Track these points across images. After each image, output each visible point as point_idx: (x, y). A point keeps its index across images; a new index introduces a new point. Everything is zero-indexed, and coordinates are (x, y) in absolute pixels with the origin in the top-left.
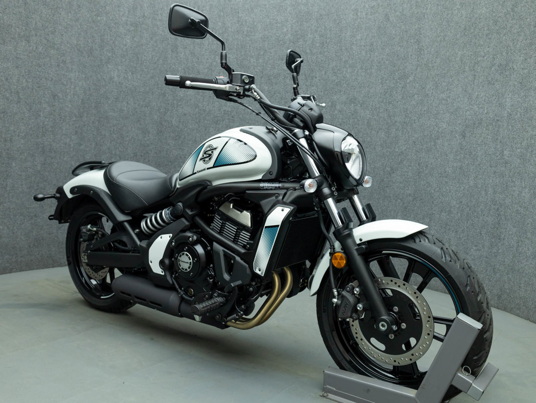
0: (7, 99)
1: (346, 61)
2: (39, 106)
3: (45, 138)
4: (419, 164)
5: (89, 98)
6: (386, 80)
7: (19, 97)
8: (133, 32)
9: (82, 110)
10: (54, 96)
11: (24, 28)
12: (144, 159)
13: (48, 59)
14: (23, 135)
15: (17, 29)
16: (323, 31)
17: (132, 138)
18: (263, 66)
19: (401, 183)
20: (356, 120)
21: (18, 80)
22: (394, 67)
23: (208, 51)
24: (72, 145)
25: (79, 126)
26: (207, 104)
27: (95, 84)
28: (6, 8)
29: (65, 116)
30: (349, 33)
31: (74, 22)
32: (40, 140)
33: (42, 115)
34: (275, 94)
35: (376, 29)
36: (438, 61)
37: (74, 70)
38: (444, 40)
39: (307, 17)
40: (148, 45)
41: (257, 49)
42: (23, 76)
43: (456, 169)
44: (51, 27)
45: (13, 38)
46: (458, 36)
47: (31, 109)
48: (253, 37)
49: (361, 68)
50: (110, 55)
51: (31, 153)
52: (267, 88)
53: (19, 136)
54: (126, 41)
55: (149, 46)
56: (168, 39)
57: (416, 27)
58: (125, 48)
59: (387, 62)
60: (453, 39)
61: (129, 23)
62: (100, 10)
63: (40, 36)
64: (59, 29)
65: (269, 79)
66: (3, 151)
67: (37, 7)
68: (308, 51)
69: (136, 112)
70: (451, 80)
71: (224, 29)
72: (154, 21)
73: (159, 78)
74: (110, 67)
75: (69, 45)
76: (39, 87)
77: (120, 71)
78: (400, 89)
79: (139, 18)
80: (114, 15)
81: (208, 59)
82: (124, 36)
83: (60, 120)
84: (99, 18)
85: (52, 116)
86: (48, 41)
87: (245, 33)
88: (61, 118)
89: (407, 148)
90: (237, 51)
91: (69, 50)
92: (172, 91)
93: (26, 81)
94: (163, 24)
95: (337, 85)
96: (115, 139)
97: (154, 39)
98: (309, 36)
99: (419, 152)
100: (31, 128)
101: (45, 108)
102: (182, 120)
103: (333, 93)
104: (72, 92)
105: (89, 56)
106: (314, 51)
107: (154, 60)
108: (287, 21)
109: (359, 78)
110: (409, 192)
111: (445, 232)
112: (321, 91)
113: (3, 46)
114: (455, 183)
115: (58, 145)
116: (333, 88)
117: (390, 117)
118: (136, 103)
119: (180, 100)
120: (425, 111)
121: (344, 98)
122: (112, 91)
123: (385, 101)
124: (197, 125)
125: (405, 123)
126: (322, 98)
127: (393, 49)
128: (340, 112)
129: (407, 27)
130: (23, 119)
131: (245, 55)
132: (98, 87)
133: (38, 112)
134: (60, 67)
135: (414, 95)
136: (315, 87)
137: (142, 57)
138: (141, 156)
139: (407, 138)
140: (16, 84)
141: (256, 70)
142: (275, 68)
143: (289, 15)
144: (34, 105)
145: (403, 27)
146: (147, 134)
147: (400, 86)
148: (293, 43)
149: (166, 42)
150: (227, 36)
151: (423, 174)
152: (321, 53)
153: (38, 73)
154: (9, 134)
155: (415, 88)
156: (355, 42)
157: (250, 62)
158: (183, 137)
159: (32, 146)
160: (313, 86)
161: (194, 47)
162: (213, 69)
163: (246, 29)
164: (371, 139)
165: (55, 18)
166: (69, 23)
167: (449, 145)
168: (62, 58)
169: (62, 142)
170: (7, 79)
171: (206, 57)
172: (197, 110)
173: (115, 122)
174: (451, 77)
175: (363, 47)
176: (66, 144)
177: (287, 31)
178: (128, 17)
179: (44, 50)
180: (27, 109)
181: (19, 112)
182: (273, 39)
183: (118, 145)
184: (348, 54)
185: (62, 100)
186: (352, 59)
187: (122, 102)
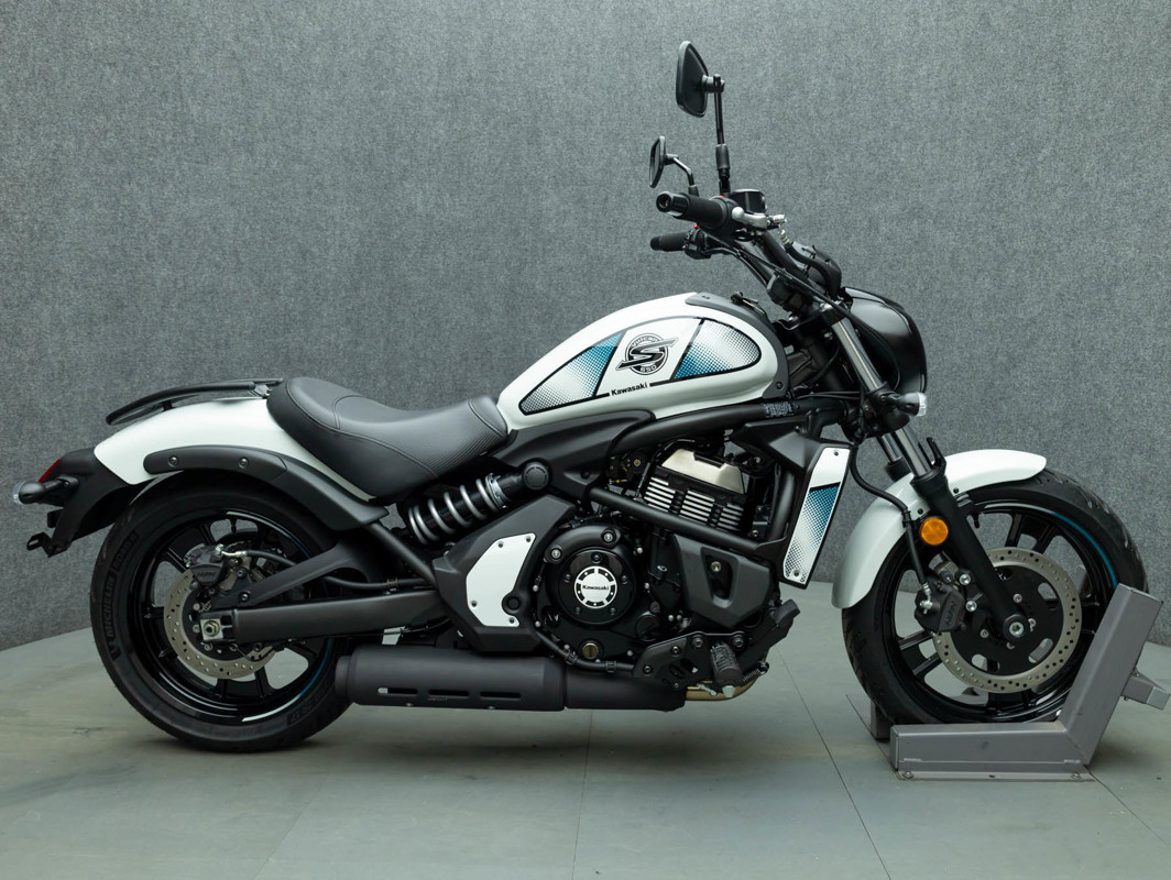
0: (217, 266)
1: (897, 127)
2: (276, 274)
3: (290, 336)
4: (1073, 345)
5: (370, 252)
6: (989, 161)
7: (238, 260)
8: (450, 113)
9: (357, 276)
10: (304, 253)
11: (242, 127)
13: (290, 183)
14: (249, 331)
15: (231, 131)
16: (843, 67)
17: (457, 323)
19: (1033, 388)
20: (924, 254)
21: (237, 229)
22: (1007, 128)
23: (601, 136)
24: (341, 346)
25: (354, 307)
26: (604, 244)
27: (381, 222)
28: (208, 95)
29: (326, 291)
30: (900, 66)
31: (335, 107)
32: (280, 340)
33: (282, 292)
35: (960, 49)
36: (1108, 105)
37: (338, 200)
38: (1121, 55)
39: (806, 41)
40: (480, 135)
42: (244, 220)
43: (1163, 352)
44: (292, 121)
45: (224, 150)
46: (1153, 43)
47: (261, 282)
49: (932, 140)
50: (406, 162)
53: (240, 334)
54: (436, 132)
55: (482, 137)
57: (1053, 35)
58: (436, 145)
59: (990, 120)
60: (1142, 53)
61: (441, 95)
62: (385, 77)
63: (274, 140)
64: (308, 124)
68: (812, 113)
69: (463, 271)
70: (1141, 146)
71: (632, 87)
72: (490, 86)
74: (407, 186)
75: (327, 152)
76: (274, 239)
77: (428, 193)
78: (1023, 178)
79: (460, 83)
80: (411, 83)
82: (432, 123)
83: (317, 299)
84: (382, 92)
85: (301, 292)
86: (288, 147)
88: (318, 294)
89: (1044, 309)
91: (327, 161)
92: (532, 224)
93: (251, 228)
94: (508, 90)
96: (422, 328)
97: (492, 123)
98: (813, 81)
99: (1072, 317)
100: (264, 318)
101: (289, 278)
102: (554, 281)
103: (871, 198)
104: (337, 243)
105: (366, 170)
106: (826, 112)
107: (494, 164)
108: (763, 54)
109: (926, 161)
110: (1052, 409)
111: (1143, 498)
113: (205, 166)
114: (1161, 385)
115: (315, 347)
116: (871, 189)
117: (1002, 242)
118: (460, 254)
119: (550, 241)
120: (1082, 222)
121: (895, 208)
122: (414, 235)
123: (988, 207)
124: (585, 289)
125: (1036, 252)
127: (1003, 89)
128: (889, 239)
129: (1032, 37)
130: (248, 302)
132: (386, 229)
133: (274, 285)
134: (313, 196)
135: (1055, 189)
136: (830, 190)
137: (469, 161)
138: (476, 359)
139: (1043, 286)
140: (231, 235)
141: (703, 164)
143: (767, 40)
144: (268, 274)
145: (1022, 37)
146: (486, 314)
147: (1022, 170)
149: (516, 125)
150: (639, 100)
151: (1083, 367)
152: (840, 115)
153: (272, 211)
154: (222, 332)
155: (1056, 172)
156: (914, 84)
158: (558, 315)
160: (826, 188)
161: (573, 129)
162: (613, 171)
164: (961, 293)
165: (300, 103)
166: (326, 108)
167: (1143, 296)
168: (316, 178)
169: (322, 340)
170: (215, 229)
171: (598, 149)
172: (585, 257)
173: (422, 294)
174: (1141, 139)
175: (933, 93)
176: (330, 344)
177: (766, 75)
178: (438, 84)
179: (281, 165)
180: (254, 282)
181: (240, 288)
182: (737, 95)
183: (429, 340)
184: (901, 111)
185: (318, 260)
186: (910, 121)
187: (433, 253)
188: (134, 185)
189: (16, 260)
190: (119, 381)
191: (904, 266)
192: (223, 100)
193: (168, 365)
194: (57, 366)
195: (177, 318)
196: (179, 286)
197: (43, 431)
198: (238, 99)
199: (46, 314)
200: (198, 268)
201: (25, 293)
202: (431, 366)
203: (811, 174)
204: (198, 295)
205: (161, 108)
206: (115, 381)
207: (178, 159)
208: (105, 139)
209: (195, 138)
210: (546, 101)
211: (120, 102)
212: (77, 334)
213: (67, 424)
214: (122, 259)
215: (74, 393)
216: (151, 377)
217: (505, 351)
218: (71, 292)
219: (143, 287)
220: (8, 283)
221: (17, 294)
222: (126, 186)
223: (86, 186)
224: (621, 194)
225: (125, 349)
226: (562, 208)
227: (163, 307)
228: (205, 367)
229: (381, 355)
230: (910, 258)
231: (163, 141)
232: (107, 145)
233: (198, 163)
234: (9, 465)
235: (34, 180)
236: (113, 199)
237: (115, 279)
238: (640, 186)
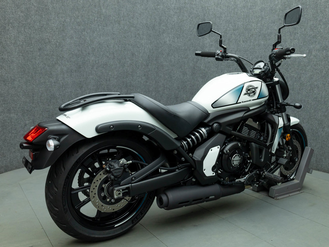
1: (321, 21)
2: (124, 60)
3: (127, 79)
5: (152, 55)
7: (114, 56)
8: (178, 13)
9: (148, 62)
10: (133, 54)
11: (117, 16)
12: (184, 90)
13: (130, 33)
14: (116, 77)
15: (114, 17)
17: (177, 77)
18: (261, 28)
20: (327, 62)
21: (114, 46)
23: (224, 21)
24: (142, 82)
25: (146, 71)
27: (156, 46)
28: (108, 6)
29: (139, 66)
31: (144, 11)
32: (125, 80)
33: (126, 66)
34: (268, 46)
37: (144, 39)
41: (257, 17)
42: (116, 44)
44: (132, 15)
45: (112, 23)
47: (120, 62)
48: (254, 9)
50: (164, 28)
51: (120, 87)
52: (263, 42)
53: (113, 77)
54: (174, 19)
55: (188, 21)
56: (200, 16)
58: (174, 23)
61: (176, 8)
62: (159, 2)
63: (126, 20)
64: (136, 15)
65: (265, 37)
66: (105, 86)
67: (124, 4)
69: (179, 62)
71: (235, 6)
72: (191, 5)
73: (193, 40)
74: (164, 35)
75: (141, 24)
76: (125, 50)
77: (171, 37)
79: (182, 4)
80: (167, 4)
81: (224, 26)
82: (173, 16)
84: (159, 7)
85: (132, 66)
86: (130, 23)
87: (249, 7)
88: (136, 67)
90: (243, 19)
91: (141, 27)
93: (118, 46)
94: (197, 6)
95: (313, 38)
96: (166, 78)
97: (191, 16)
100: (120, 73)
101: (128, 61)
102: (207, 66)
103: (310, 43)
105: (152, 30)
107: (191, 29)
112: (301, 43)
115: (135, 82)
116: (310, 40)
118: (179, 56)
121: (318, 47)
122: (165, 50)
124: (216, 69)
126: (302, 47)
128: (315, 57)
130: (116, 68)
131: (248, 22)
132: (157, 48)
133: (124, 63)
134: (136, 37)
137: (183, 28)
138: (182, 88)
140: (112, 48)
141: (256, 31)
142: (268, 29)
144: (122, 60)
146: (186, 75)
148: (282, 11)
150: (237, 10)
153: (124, 41)
154: (108, 76)
157: (252, 26)
158: (207, 76)
159: (120, 83)
160: (295, 39)
163: (250, 4)
165: (134, 9)
166: (142, 11)
168: (138, 32)
169: (137, 80)
170: (108, 46)
171: (223, 25)
173: (167, 68)
176: (139, 82)
177: (278, 3)
178: (175, 4)
179: (128, 28)
180: (118, 62)
181: (114, 64)
182: (268, 9)
183: (168, 82)
184: (323, 15)
185: (137, 57)
186: (325, 18)
187: (171, 56)
188: (85, 32)
189: (51, 53)
190: (78, 89)
191: (320, 65)
192: (112, 8)
193: (92, 85)
194: (61, 84)
195: (96, 72)
196: (97, 63)
197: (57, 102)
198: (116, 8)
199: (59, 69)
200: (102, 57)
201: (54, 63)
202: (168, 90)
203: (291, 35)
204: (102, 65)
205: (94, 10)
206: (77, 89)
207: (98, 25)
208: (78, 18)
209: (104, 19)
210: (208, 10)
211: (83, 8)
212: (68, 75)
213: (63, 101)
214: (81, 54)
215: (66, 92)
216: (87, 88)
217: (191, 86)
218: (66, 63)
219: (86, 62)
220: (49, 59)
221: (51, 63)
222: (83, 33)
223: (72, 32)
224: (229, 40)
225: (81, 80)
226: (211, 43)
227: (92, 68)
228: (103, 86)
229: (154, 86)
230: (322, 63)
231: (94, 20)
232: (78, 20)
233: (104, 26)
234: (47, 111)
235: (58, 30)
236: (79, 36)
237: (79, 60)
238: (236, 37)
